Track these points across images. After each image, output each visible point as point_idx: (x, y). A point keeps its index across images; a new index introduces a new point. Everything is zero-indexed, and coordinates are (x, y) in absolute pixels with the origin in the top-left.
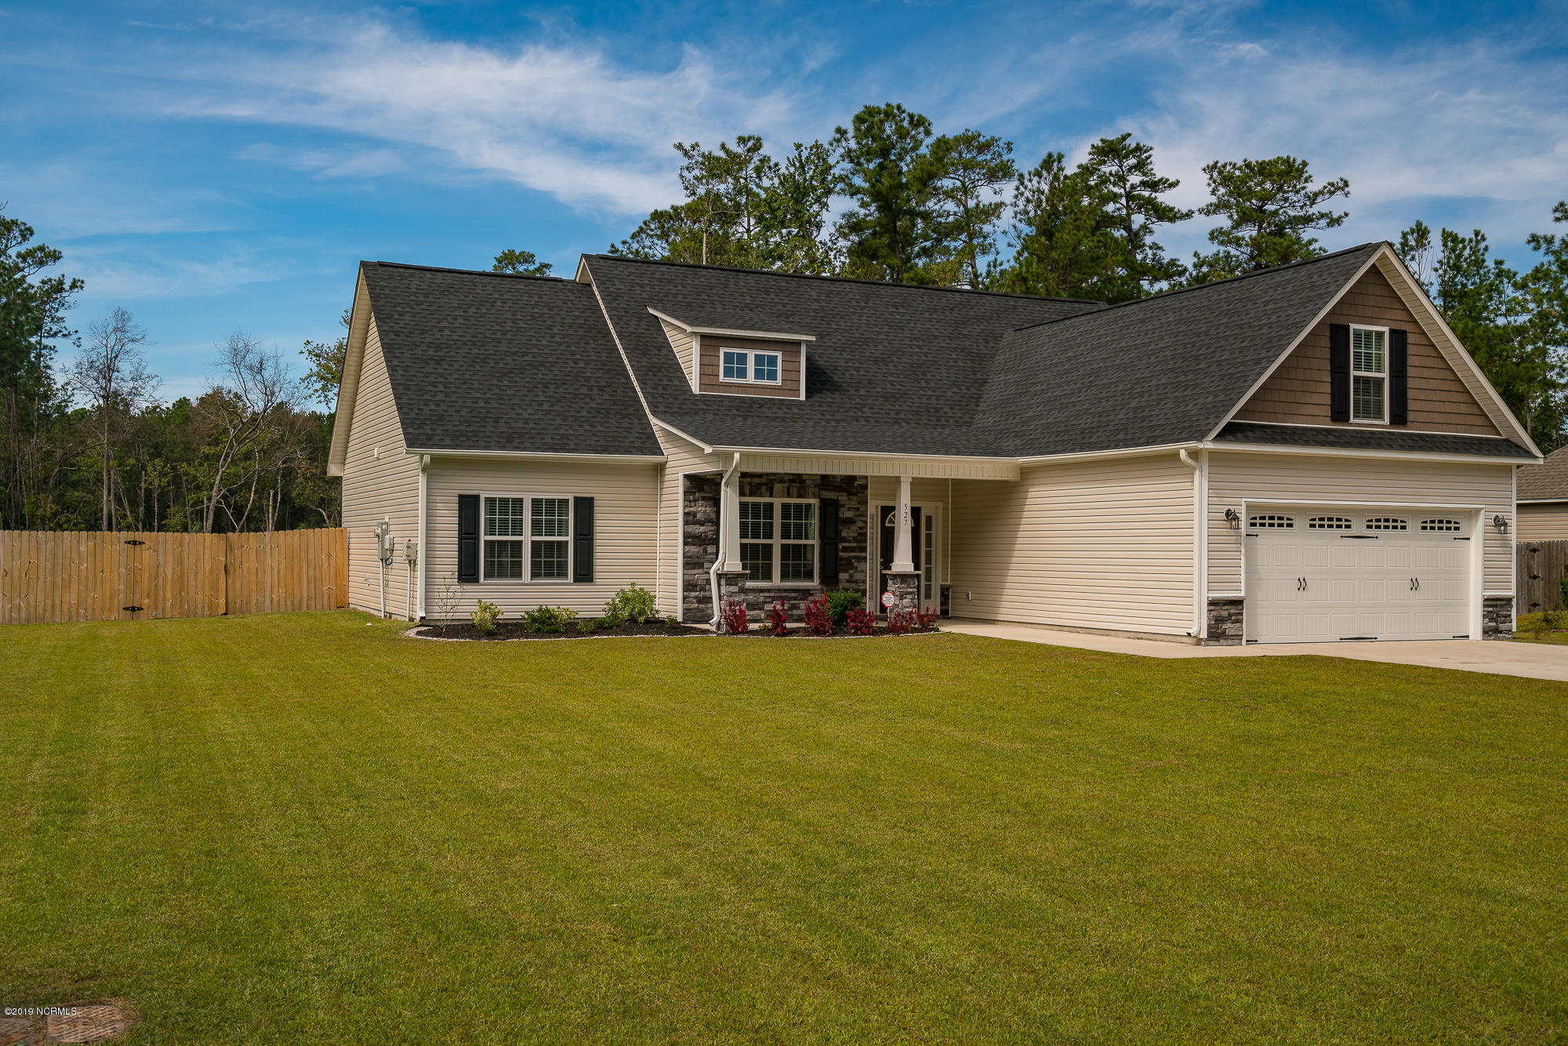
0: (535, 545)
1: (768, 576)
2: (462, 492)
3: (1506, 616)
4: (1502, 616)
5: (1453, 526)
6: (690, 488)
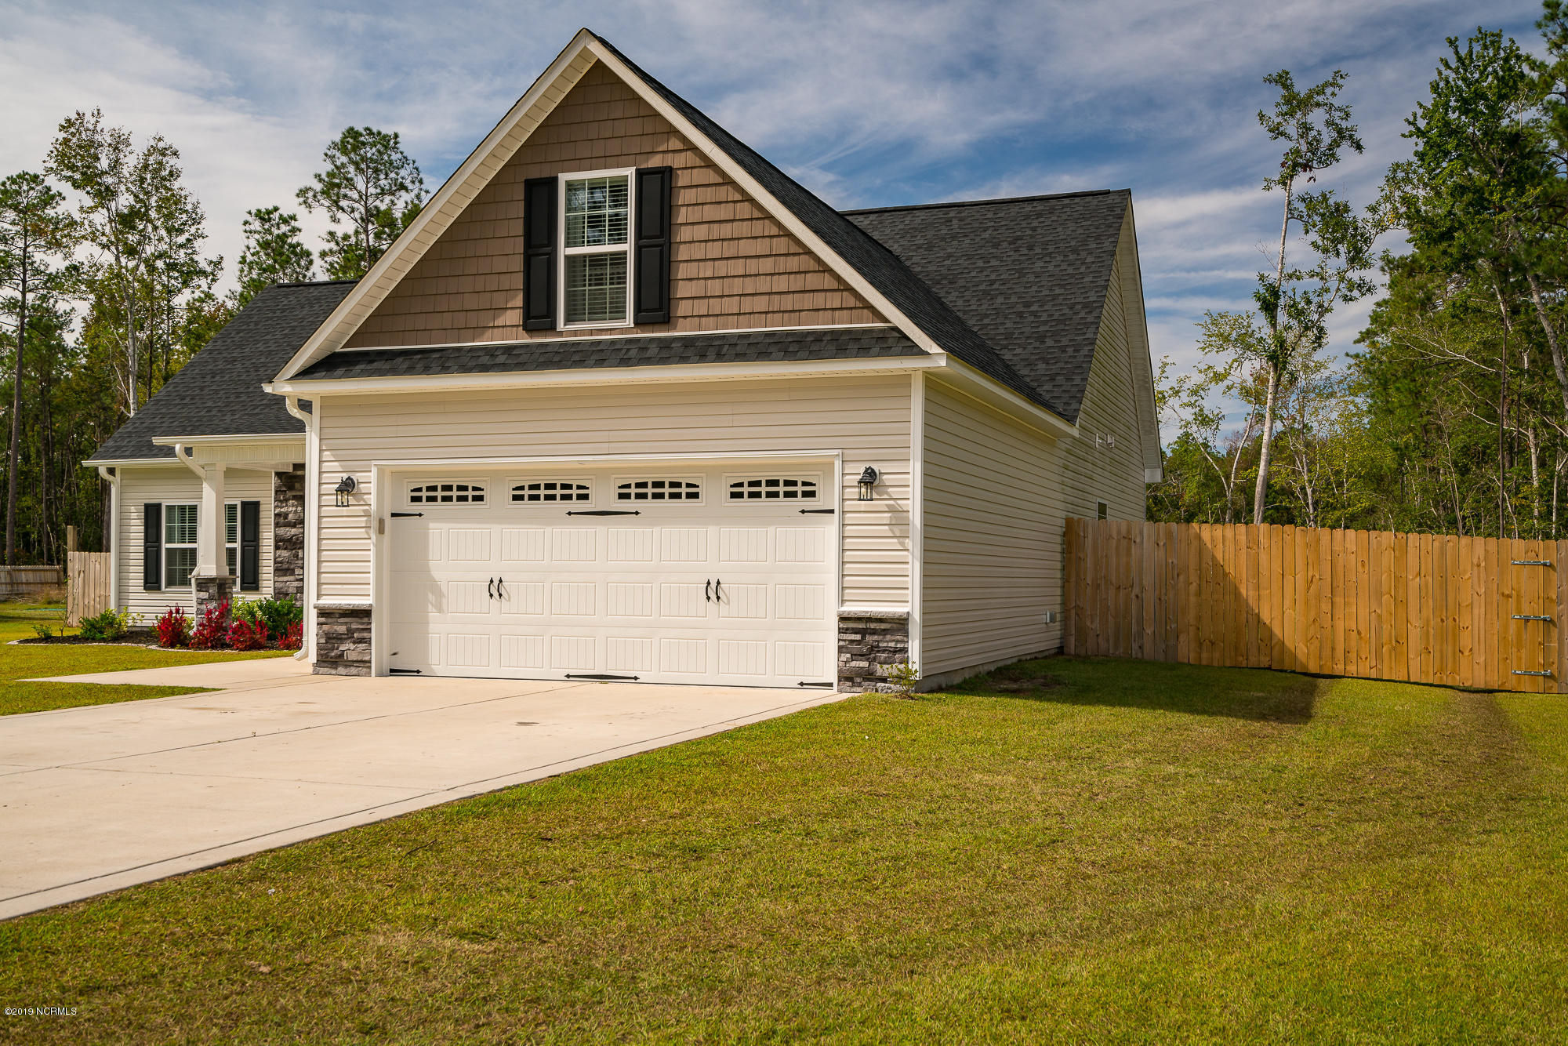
2: (147, 501)
3: (895, 651)
4: (884, 651)
5: (800, 489)
6: (280, 486)
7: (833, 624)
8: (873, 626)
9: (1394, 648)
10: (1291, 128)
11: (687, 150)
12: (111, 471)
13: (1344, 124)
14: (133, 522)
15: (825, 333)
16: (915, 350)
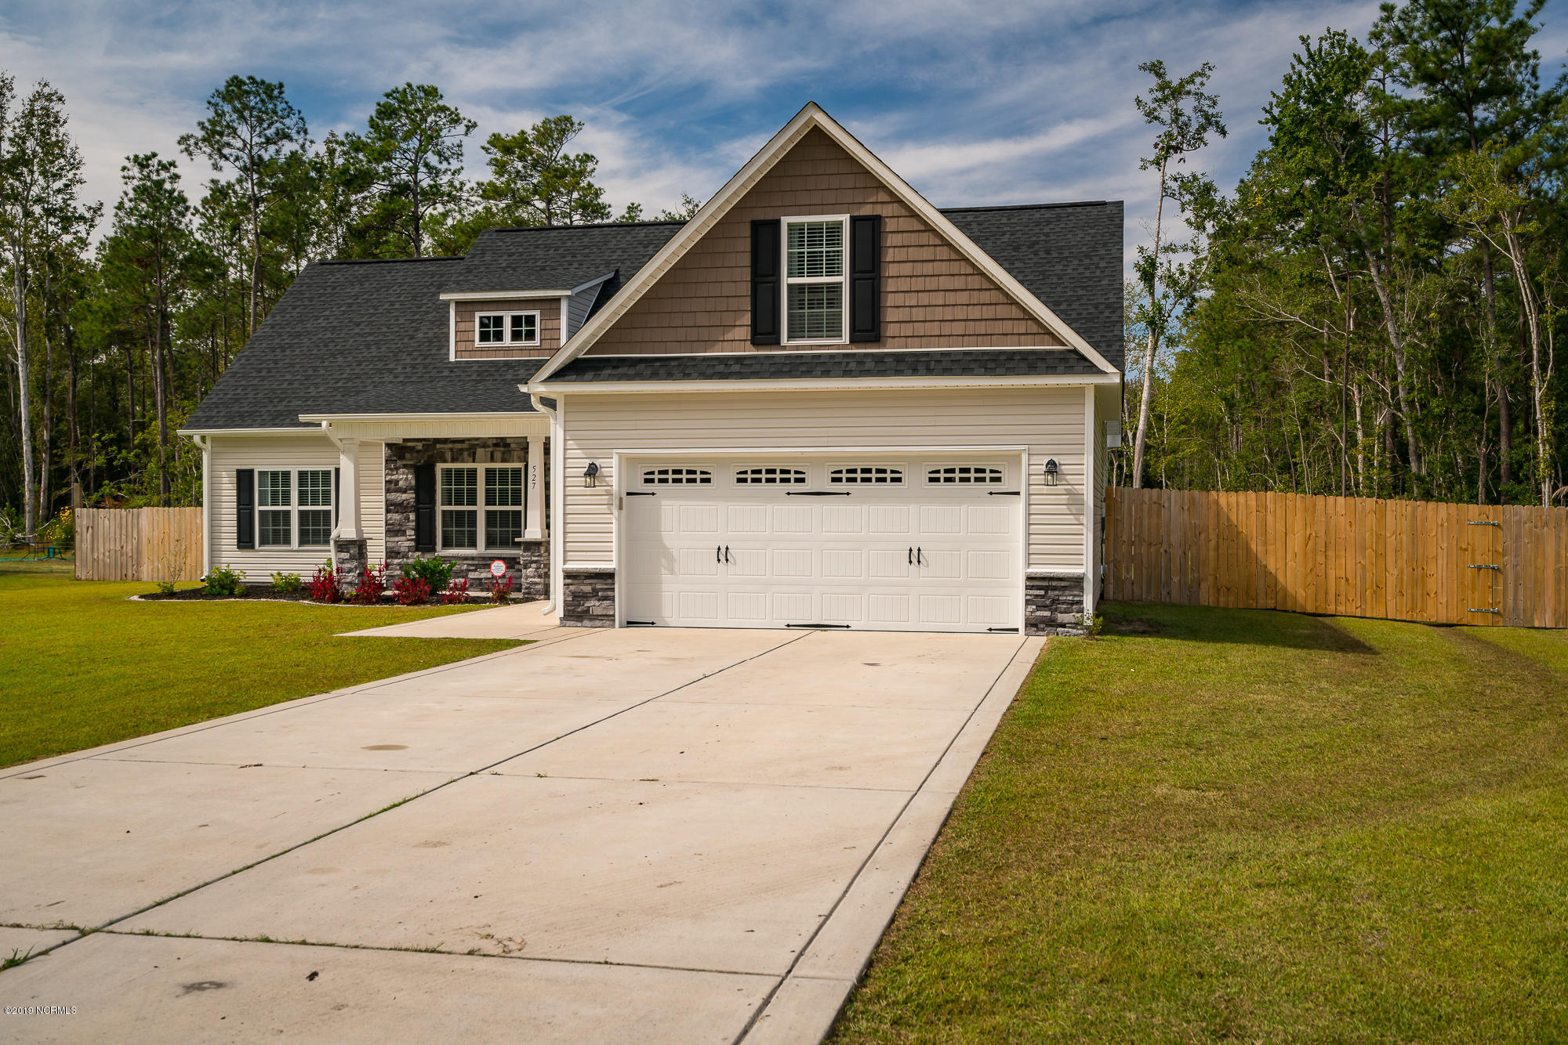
0: (303, 515)
1: (473, 544)
2: (240, 467)
3: (1073, 603)
4: (1063, 603)
5: (988, 475)
6: (391, 456)
7: (1021, 583)
8: (1054, 583)
9: (1375, 592)
10: (1165, 113)
11: (893, 202)
12: (203, 439)
13: (1211, 111)
14: (224, 486)
15: (1014, 353)
16: (1094, 369)
